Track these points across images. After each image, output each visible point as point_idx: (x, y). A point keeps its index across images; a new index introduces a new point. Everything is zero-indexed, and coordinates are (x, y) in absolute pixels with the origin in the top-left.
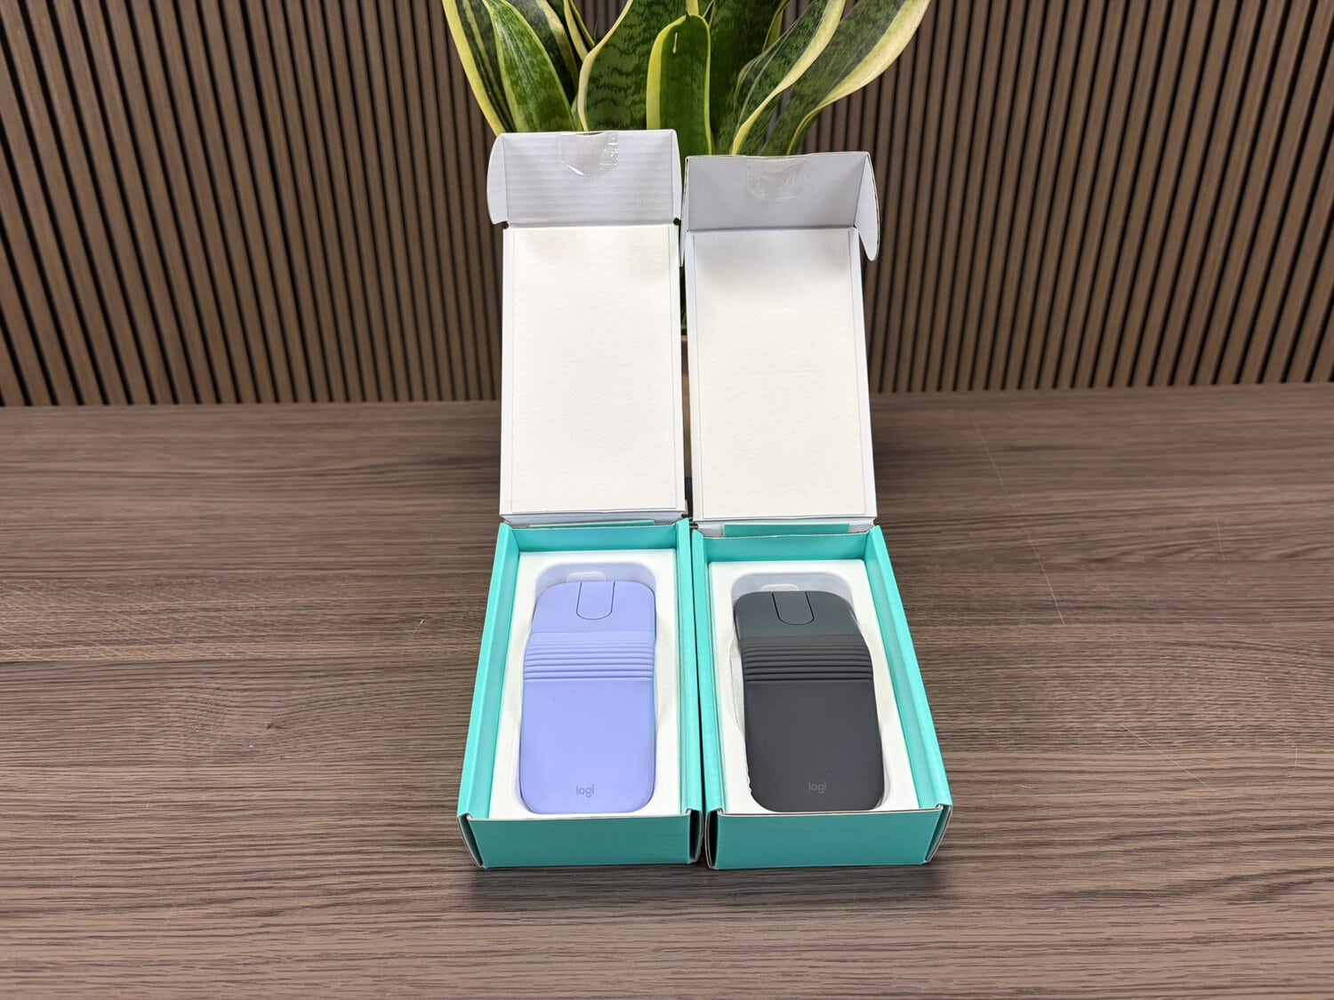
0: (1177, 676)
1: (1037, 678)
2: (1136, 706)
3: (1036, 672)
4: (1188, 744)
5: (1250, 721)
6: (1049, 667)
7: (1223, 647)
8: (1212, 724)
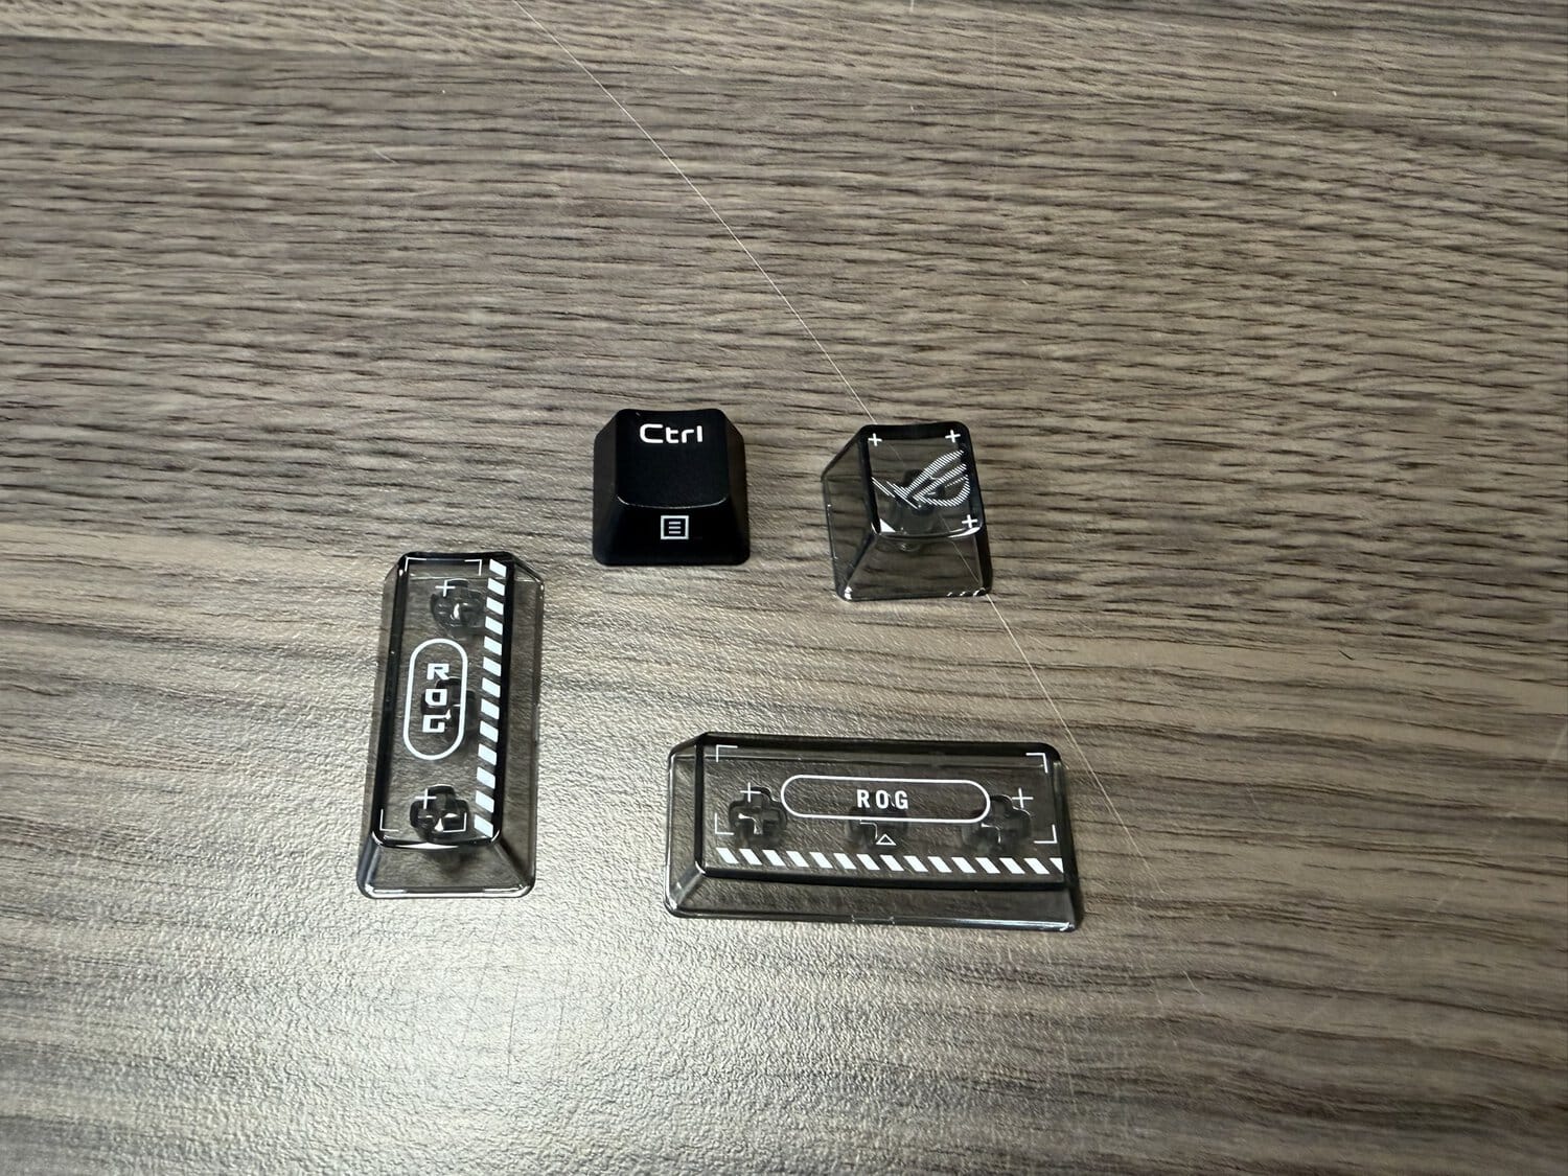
0: (1233, 261)
1: (693, 220)
2: (1008, 385)
3: (701, 196)
4: (1134, 595)
5: (1439, 503)
6: (760, 181)
7: (1465, 146)
8: (1271, 505)
